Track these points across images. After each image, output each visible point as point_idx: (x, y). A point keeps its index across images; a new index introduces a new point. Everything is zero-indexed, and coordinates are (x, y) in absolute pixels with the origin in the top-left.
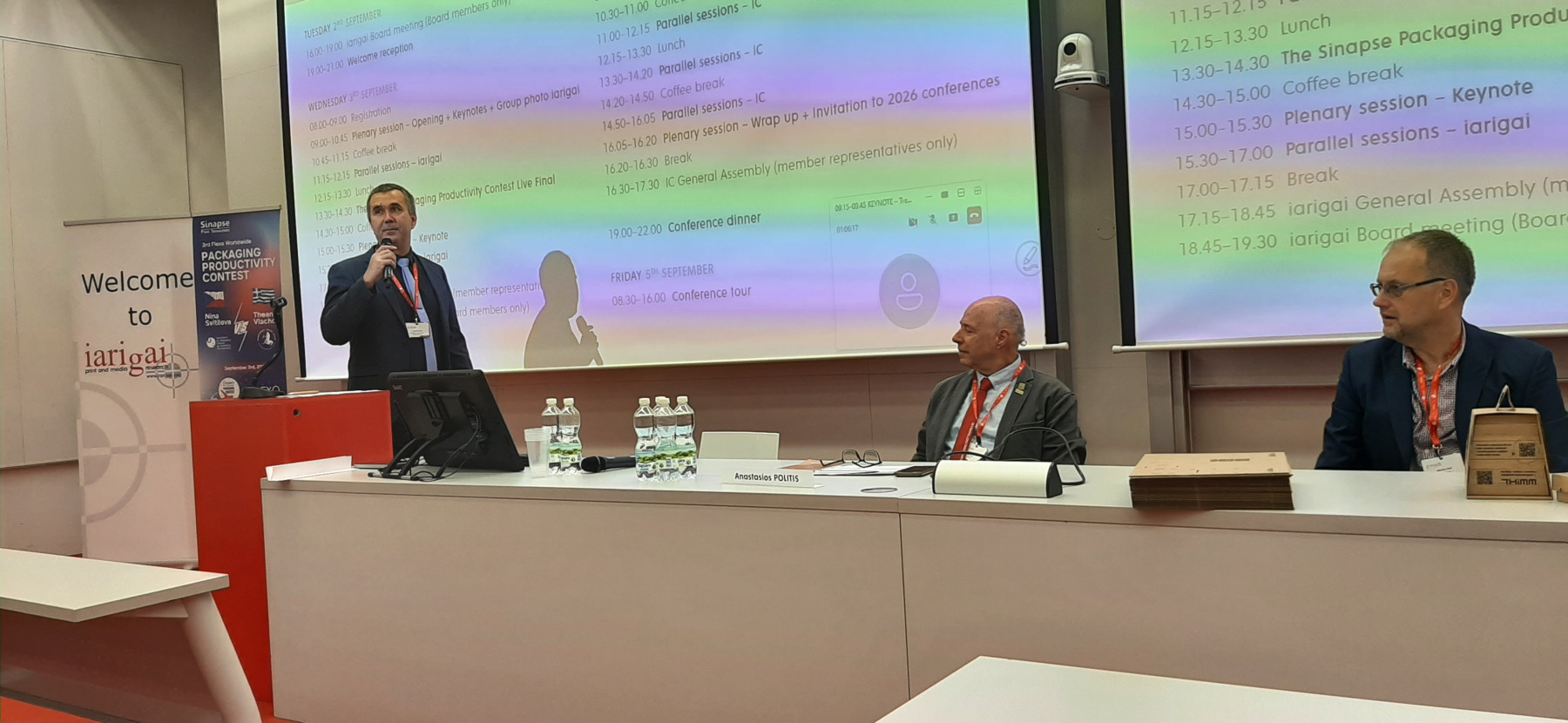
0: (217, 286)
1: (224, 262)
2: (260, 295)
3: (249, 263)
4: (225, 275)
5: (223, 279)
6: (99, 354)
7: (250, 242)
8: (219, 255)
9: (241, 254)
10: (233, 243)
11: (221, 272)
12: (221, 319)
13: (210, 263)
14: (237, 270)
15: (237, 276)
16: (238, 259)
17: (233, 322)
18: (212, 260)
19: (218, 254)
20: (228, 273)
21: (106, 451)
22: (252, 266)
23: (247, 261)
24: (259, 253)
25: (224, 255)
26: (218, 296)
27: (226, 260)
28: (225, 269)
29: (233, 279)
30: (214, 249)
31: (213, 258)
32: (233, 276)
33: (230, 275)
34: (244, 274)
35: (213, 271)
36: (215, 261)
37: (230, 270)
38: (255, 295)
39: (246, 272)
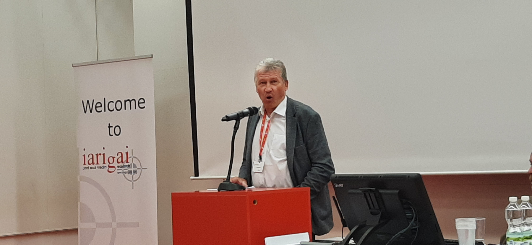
6: (91, 156)
21: (93, 225)
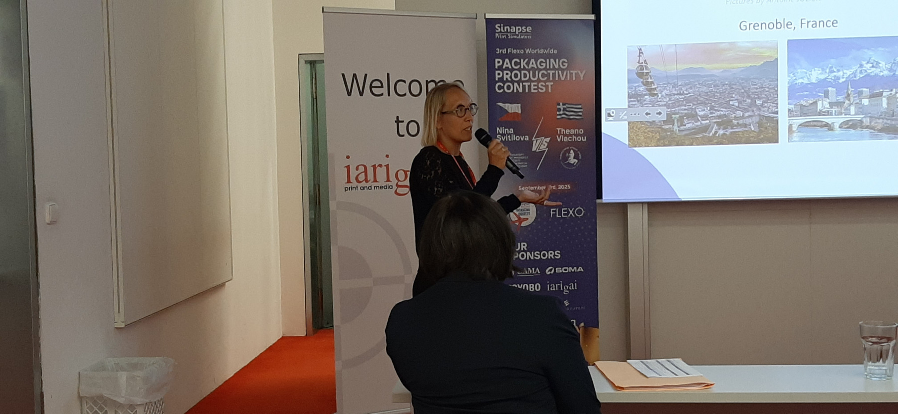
0: (513, 98)
1: (523, 72)
2: (565, 109)
3: (554, 74)
4: (524, 87)
5: (521, 90)
6: (362, 169)
7: (556, 52)
8: (516, 64)
9: (544, 65)
10: (534, 52)
11: (518, 82)
12: (516, 133)
13: (505, 72)
14: (539, 81)
15: (538, 88)
16: (540, 70)
17: (531, 138)
18: (507, 69)
19: (516, 62)
20: (527, 84)
21: (367, 282)
22: (557, 79)
23: (551, 72)
24: (566, 64)
25: (523, 63)
26: (514, 108)
27: (525, 69)
28: (523, 79)
29: (533, 91)
30: (511, 57)
31: (509, 65)
32: (533, 87)
33: (530, 87)
34: (547, 87)
35: (507, 81)
36: (512, 70)
37: (529, 80)
38: (559, 110)
39: (550, 84)
